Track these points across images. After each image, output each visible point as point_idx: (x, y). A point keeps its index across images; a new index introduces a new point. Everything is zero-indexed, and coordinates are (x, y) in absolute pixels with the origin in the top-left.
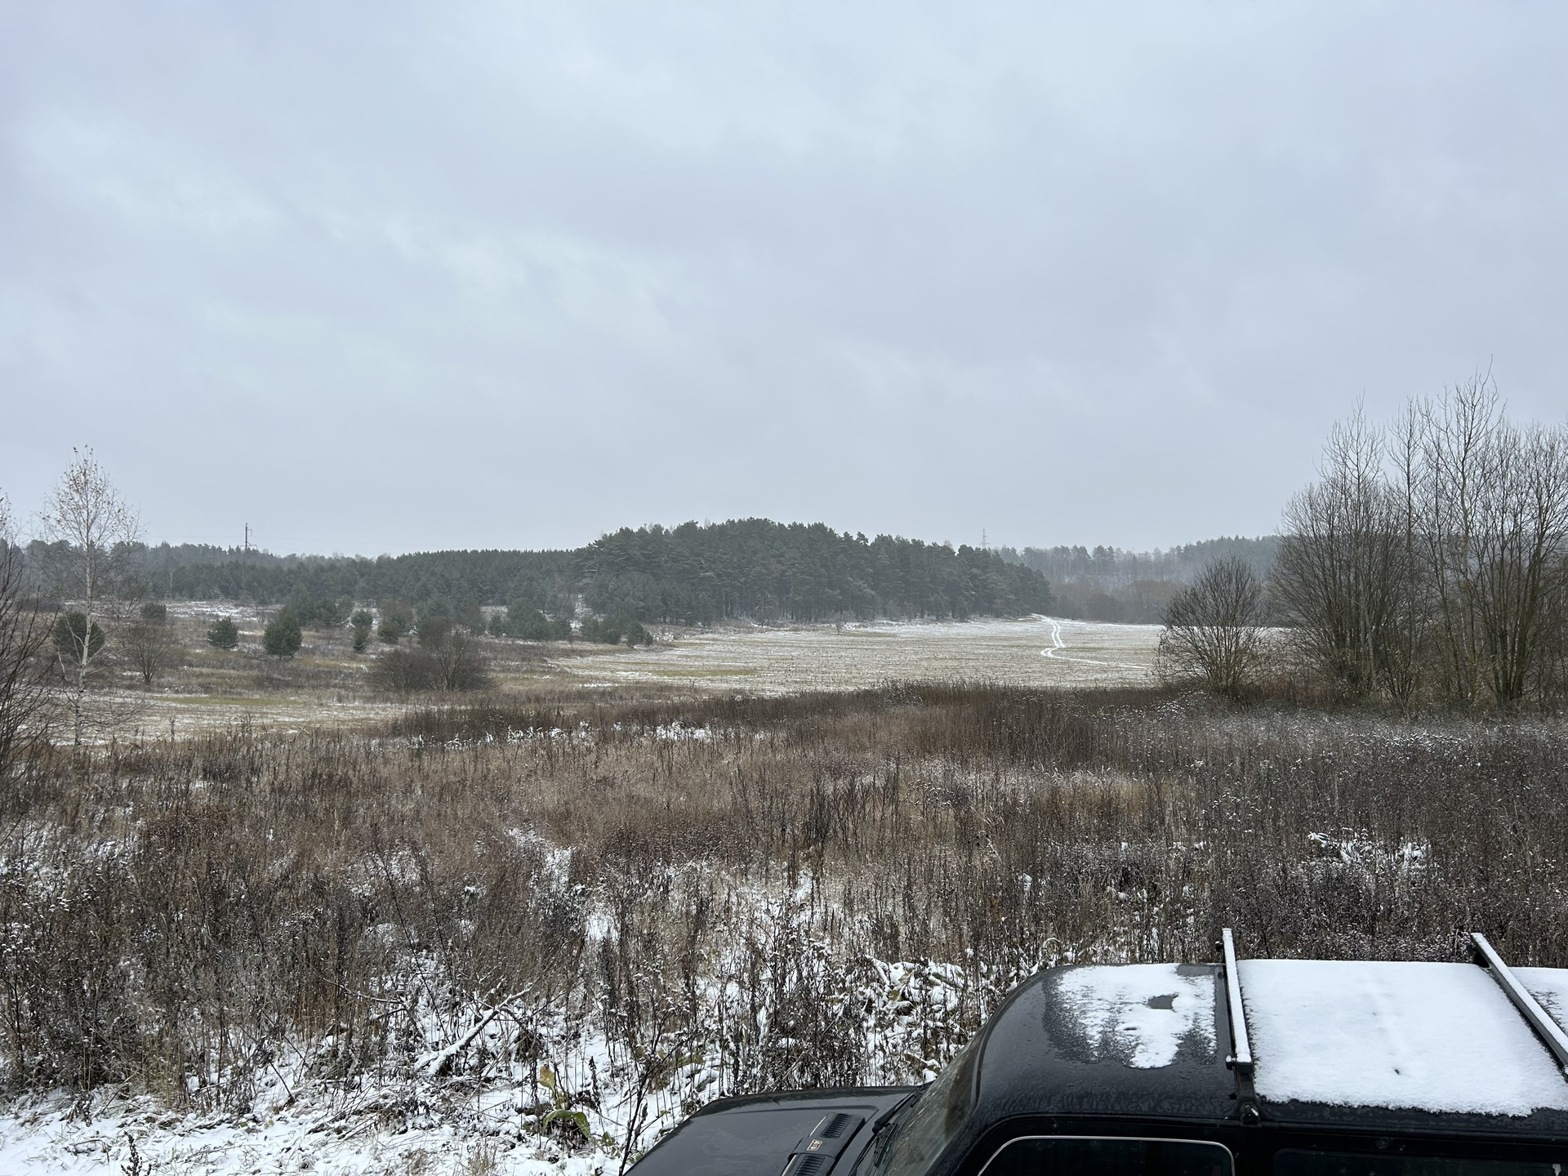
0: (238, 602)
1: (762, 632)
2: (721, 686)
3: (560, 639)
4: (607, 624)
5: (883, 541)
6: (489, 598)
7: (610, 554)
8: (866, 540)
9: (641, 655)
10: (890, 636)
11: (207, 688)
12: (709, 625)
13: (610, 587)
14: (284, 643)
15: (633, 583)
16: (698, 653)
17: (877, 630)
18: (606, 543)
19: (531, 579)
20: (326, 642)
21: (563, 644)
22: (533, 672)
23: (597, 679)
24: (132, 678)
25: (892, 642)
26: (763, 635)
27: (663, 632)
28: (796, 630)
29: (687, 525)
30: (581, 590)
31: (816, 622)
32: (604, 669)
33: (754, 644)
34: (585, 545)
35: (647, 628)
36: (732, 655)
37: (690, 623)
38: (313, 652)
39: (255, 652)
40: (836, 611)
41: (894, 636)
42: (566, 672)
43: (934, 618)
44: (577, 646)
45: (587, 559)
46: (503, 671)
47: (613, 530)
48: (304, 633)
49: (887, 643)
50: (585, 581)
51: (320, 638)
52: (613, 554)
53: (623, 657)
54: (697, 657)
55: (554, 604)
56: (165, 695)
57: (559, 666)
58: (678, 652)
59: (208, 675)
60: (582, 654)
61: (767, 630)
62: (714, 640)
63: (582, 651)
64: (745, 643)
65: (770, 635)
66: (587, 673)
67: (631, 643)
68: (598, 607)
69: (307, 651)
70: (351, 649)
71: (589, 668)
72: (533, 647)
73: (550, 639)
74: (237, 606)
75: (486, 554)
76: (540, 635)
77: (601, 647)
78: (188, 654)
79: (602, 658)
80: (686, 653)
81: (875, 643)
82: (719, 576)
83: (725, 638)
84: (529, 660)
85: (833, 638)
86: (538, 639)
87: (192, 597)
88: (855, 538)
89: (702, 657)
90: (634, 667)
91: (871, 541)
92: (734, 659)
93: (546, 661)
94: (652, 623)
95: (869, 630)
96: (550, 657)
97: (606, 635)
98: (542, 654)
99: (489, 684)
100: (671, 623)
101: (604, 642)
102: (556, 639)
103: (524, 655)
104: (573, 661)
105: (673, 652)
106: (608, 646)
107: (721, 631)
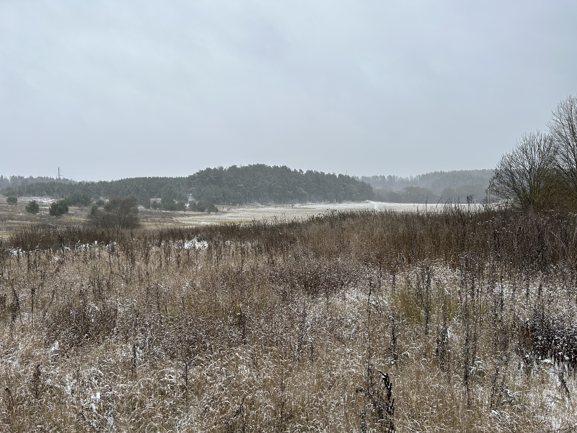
0: (52, 197)
1: (262, 207)
4: (200, 204)
5: (310, 173)
6: (153, 195)
7: (202, 177)
10: (312, 209)
12: (242, 205)
13: (202, 190)
15: (211, 189)
17: (307, 206)
19: (171, 187)
21: (181, 212)
23: (191, 224)
25: (314, 211)
27: (223, 208)
28: (276, 207)
29: (233, 166)
30: (191, 192)
31: (284, 204)
32: (196, 221)
33: (259, 212)
34: (192, 174)
35: (216, 206)
36: (250, 216)
37: (234, 204)
39: (45, 215)
40: (291, 199)
42: (179, 222)
43: (329, 202)
44: (187, 213)
45: (193, 180)
47: (204, 169)
50: (192, 188)
53: (206, 217)
54: (236, 216)
55: (180, 197)
58: (228, 215)
64: (255, 212)
65: (266, 209)
67: (209, 212)
68: (197, 198)
70: (90, 214)
71: (189, 221)
72: (169, 213)
73: (176, 210)
75: (154, 178)
77: (197, 213)
79: (197, 217)
80: (231, 215)
81: (307, 211)
82: (245, 186)
83: (248, 210)
84: (165, 218)
85: (290, 210)
86: (172, 210)
87: (34, 195)
88: (298, 171)
91: (305, 172)
94: (218, 204)
95: (304, 206)
97: (199, 208)
98: (171, 216)
99: (139, 226)
101: (199, 211)
102: (179, 210)
103: (164, 216)
104: (184, 218)
105: (226, 215)
106: (200, 213)
107: (246, 207)
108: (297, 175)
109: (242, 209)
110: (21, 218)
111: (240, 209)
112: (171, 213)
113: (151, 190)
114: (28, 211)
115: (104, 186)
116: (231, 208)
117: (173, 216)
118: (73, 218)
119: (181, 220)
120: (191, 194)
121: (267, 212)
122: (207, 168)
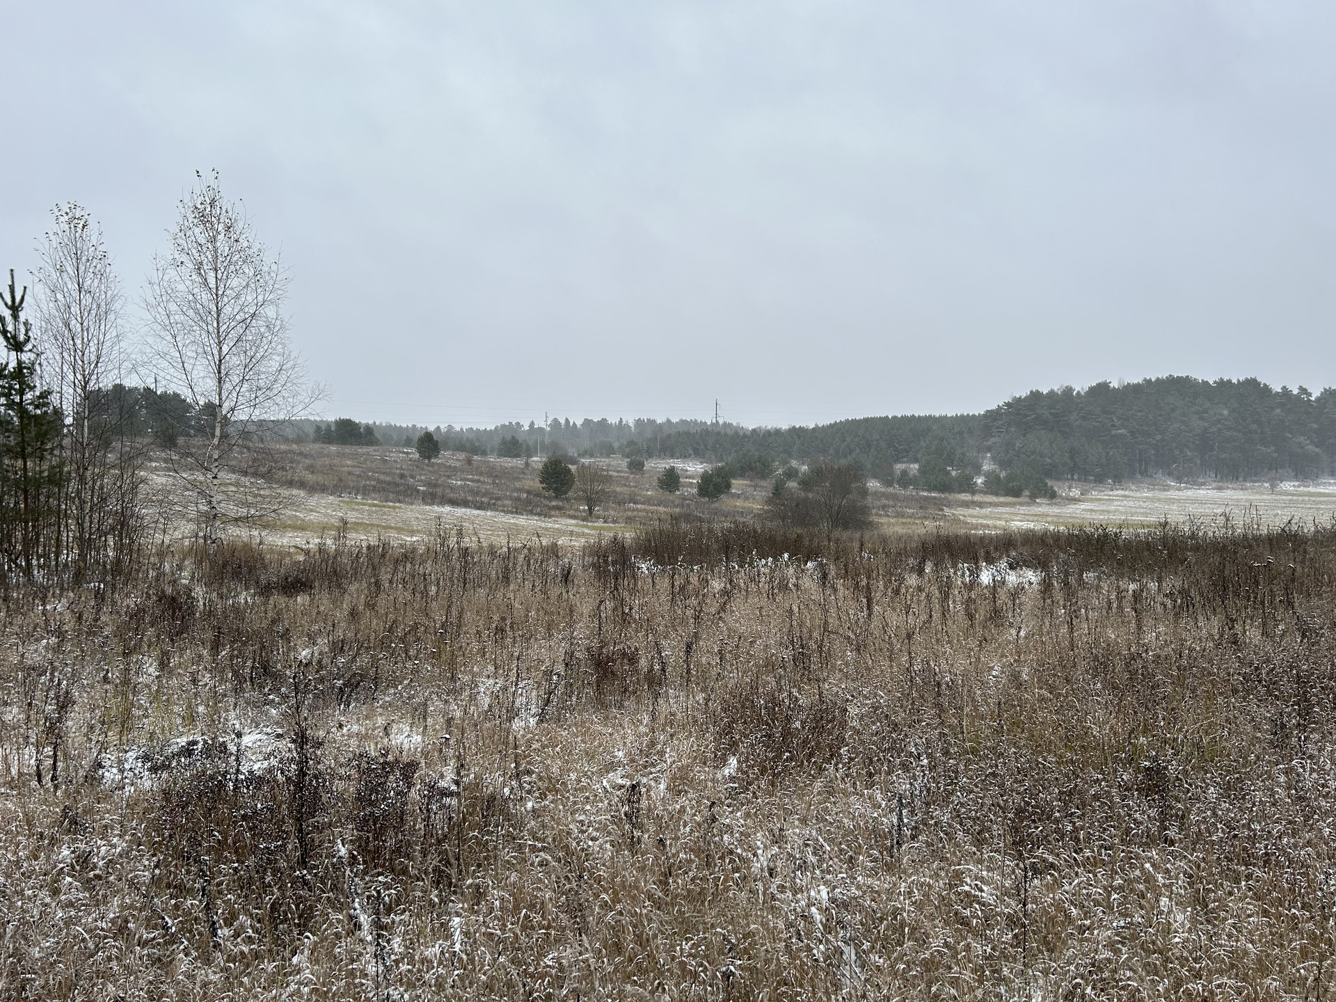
1: (1179, 489)
3: (963, 492)
4: (1010, 478)
6: (902, 457)
7: (1019, 414)
9: (1041, 507)
11: (630, 521)
12: (1120, 482)
13: (1017, 445)
14: (711, 487)
15: (1040, 441)
18: (1015, 405)
19: (942, 439)
20: (753, 489)
21: (964, 497)
26: (1180, 493)
27: (1070, 488)
29: (1099, 385)
30: (989, 449)
32: (1000, 519)
33: (1171, 501)
34: (994, 407)
35: (1051, 482)
36: (1142, 511)
38: (738, 496)
39: (690, 495)
42: (961, 520)
44: (977, 498)
45: (995, 420)
46: (896, 517)
50: (993, 440)
51: (750, 486)
54: (1103, 511)
55: (962, 461)
57: (953, 514)
58: (1083, 506)
61: (1186, 488)
62: (1125, 496)
63: (981, 503)
64: (1159, 500)
65: (1189, 493)
66: (980, 521)
68: (1003, 464)
69: (734, 496)
70: (770, 495)
71: (985, 517)
72: (935, 498)
73: (954, 492)
75: (904, 418)
76: (945, 487)
77: (1002, 499)
79: (1001, 510)
80: (1092, 507)
82: (1132, 433)
83: (1138, 494)
84: (926, 509)
85: (1265, 497)
86: (942, 491)
88: (1295, 392)
89: (1108, 512)
90: (1031, 518)
91: (1316, 394)
92: (1145, 514)
93: (942, 510)
96: (949, 506)
97: (1009, 488)
98: (939, 505)
99: (870, 526)
100: (1079, 480)
101: (1007, 495)
102: (960, 492)
103: (924, 504)
104: (971, 511)
105: (1077, 506)
106: (1010, 499)
107: (1133, 488)
108: (1292, 402)
109: (1120, 492)
110: (648, 501)
111: (1116, 492)
112: (940, 499)
113: (897, 445)
114: (661, 488)
115: (799, 437)
116: (1092, 489)
117: (945, 506)
118: (739, 503)
119: (965, 516)
120: (989, 455)
121: (1195, 501)
122: (1031, 392)
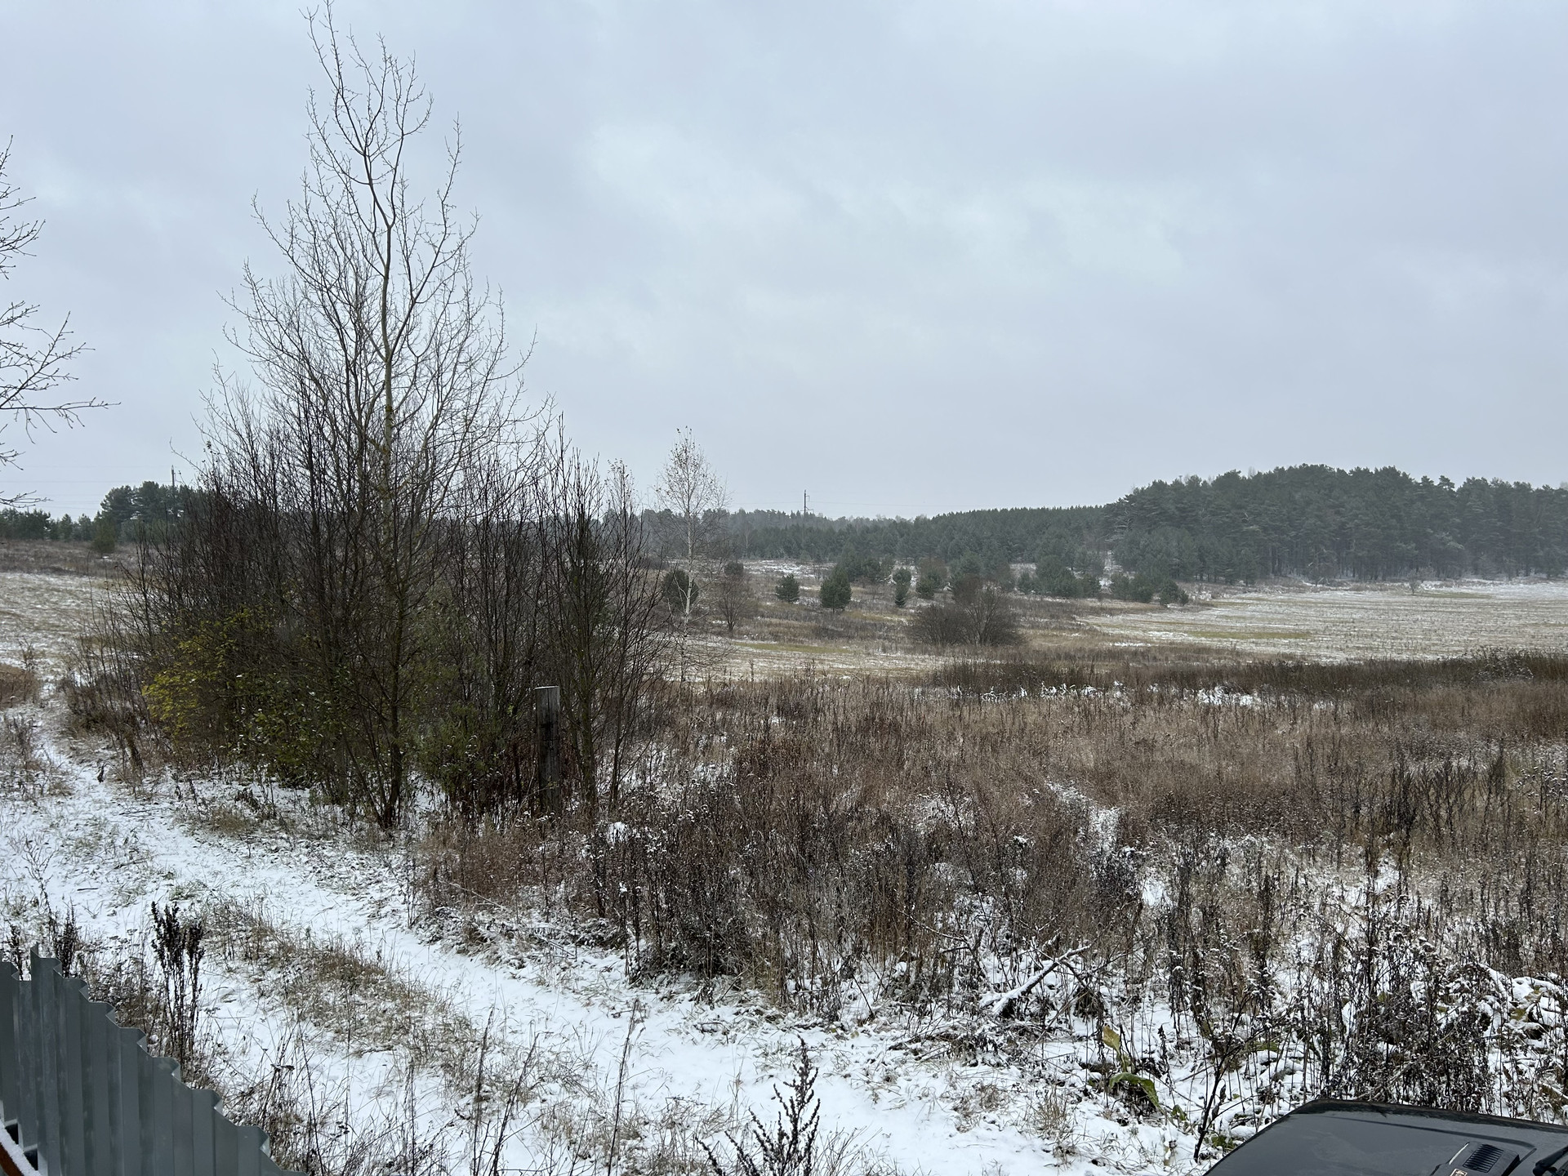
0: (799, 561)
1: (1315, 591)
2: (1268, 649)
3: (1089, 597)
4: (1139, 581)
5: (1475, 487)
6: (1017, 556)
7: (1142, 509)
8: (1452, 485)
9: (1175, 614)
10: (1482, 597)
11: (776, 637)
12: (1253, 583)
13: (1142, 543)
14: (837, 598)
15: (1166, 538)
16: (1239, 614)
17: (1464, 590)
18: (1137, 497)
19: (1060, 537)
20: (871, 597)
21: (1092, 602)
22: (1061, 629)
23: (1128, 638)
24: (720, 626)
25: (1487, 605)
26: (1317, 595)
27: (1200, 590)
28: (1358, 589)
29: (1228, 475)
30: (1111, 547)
31: (1384, 580)
32: (1135, 628)
33: (1306, 605)
34: (1115, 501)
35: (1180, 585)
36: (1279, 616)
37: (1231, 581)
38: (860, 605)
39: (813, 605)
40: (1411, 567)
41: (1488, 597)
42: (1095, 630)
43: (1544, 576)
44: (1107, 603)
45: (1116, 515)
46: (1033, 628)
47: (1145, 484)
48: (853, 589)
49: (1479, 605)
50: (1115, 537)
51: (866, 593)
52: (1145, 509)
53: (1155, 617)
54: (1239, 617)
55: (1083, 561)
56: (744, 641)
57: (1088, 624)
58: (1217, 612)
59: (776, 625)
60: (1111, 612)
61: (1322, 589)
62: (1258, 599)
63: (1111, 609)
64: (1295, 604)
65: (1326, 595)
66: (1117, 631)
67: (1164, 602)
68: (1128, 564)
69: (855, 605)
70: (893, 604)
71: (1120, 626)
72: (1061, 604)
73: (1079, 597)
74: (798, 564)
75: (1014, 512)
76: (1068, 593)
77: (1132, 605)
78: (761, 606)
79: (1132, 617)
80: (1226, 613)
81: (1462, 605)
82: (1265, 530)
83: (1272, 597)
84: (1058, 618)
85: (1405, 599)
86: (1067, 596)
87: (763, 557)
88: (1436, 484)
89: (1244, 618)
90: (1167, 627)
91: (1458, 485)
92: (1282, 621)
93: (1074, 619)
94: (1187, 581)
95: (1454, 589)
96: (1078, 614)
97: (1138, 593)
98: (1070, 612)
99: (1019, 640)
100: (1209, 580)
101: (1135, 600)
102: (1086, 597)
103: (1053, 612)
104: (1104, 620)
105: (1211, 612)
106: (1140, 605)
107: (1267, 589)
108: (1433, 494)
109: (1254, 595)
111: (1249, 595)
112: (1067, 605)
113: (1011, 543)
116: (1224, 591)
117: (1076, 613)
119: (1100, 626)
122: (1154, 483)
